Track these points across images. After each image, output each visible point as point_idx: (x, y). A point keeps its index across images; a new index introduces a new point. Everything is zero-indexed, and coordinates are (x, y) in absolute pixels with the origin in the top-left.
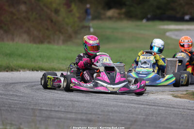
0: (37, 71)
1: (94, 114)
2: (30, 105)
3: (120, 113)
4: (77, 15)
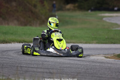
1: (55, 69)
2: (16, 64)
3: (71, 68)
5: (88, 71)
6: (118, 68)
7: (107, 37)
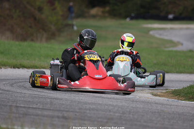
0: (18, 68)
1: (72, 111)
2: (8, 102)
3: (97, 110)
4: (61, 13)
5: (125, 115)
6: (173, 112)
7: (155, 62)
